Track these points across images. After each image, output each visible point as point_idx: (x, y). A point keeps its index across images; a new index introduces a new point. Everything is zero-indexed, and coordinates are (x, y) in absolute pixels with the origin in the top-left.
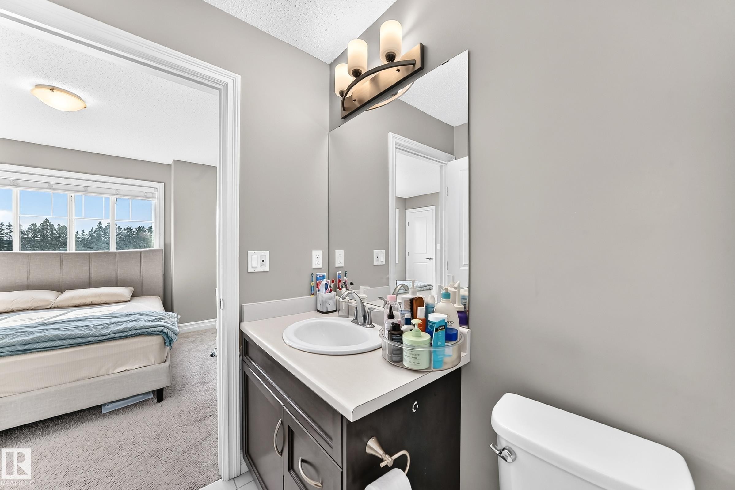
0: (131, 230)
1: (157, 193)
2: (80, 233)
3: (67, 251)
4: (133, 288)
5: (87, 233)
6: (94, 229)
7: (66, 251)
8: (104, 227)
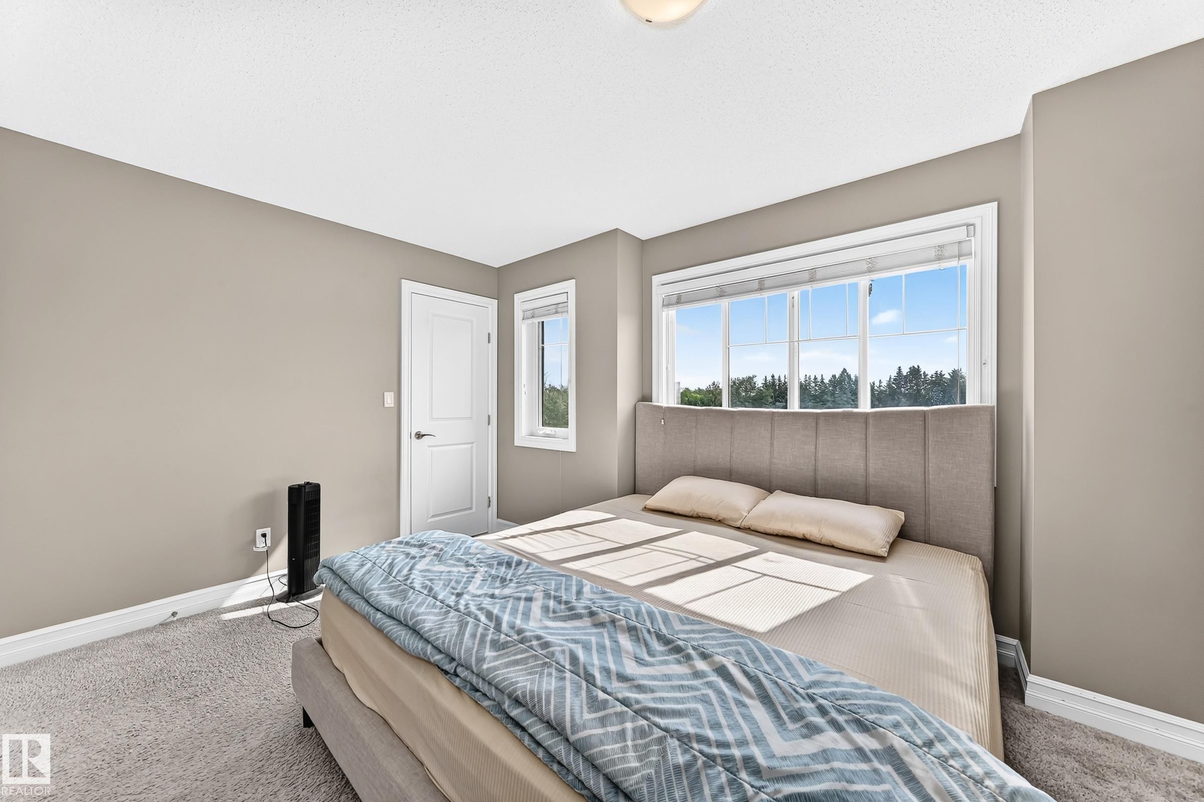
0: (941, 375)
1: (973, 239)
2: (877, 384)
3: (787, 408)
4: (901, 515)
5: (884, 384)
6: (893, 377)
7: (785, 409)
8: (905, 374)
